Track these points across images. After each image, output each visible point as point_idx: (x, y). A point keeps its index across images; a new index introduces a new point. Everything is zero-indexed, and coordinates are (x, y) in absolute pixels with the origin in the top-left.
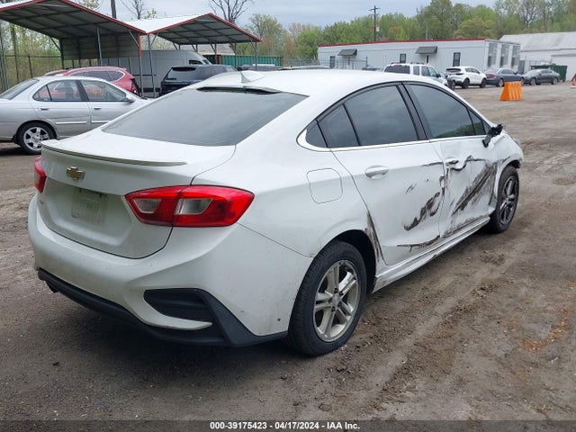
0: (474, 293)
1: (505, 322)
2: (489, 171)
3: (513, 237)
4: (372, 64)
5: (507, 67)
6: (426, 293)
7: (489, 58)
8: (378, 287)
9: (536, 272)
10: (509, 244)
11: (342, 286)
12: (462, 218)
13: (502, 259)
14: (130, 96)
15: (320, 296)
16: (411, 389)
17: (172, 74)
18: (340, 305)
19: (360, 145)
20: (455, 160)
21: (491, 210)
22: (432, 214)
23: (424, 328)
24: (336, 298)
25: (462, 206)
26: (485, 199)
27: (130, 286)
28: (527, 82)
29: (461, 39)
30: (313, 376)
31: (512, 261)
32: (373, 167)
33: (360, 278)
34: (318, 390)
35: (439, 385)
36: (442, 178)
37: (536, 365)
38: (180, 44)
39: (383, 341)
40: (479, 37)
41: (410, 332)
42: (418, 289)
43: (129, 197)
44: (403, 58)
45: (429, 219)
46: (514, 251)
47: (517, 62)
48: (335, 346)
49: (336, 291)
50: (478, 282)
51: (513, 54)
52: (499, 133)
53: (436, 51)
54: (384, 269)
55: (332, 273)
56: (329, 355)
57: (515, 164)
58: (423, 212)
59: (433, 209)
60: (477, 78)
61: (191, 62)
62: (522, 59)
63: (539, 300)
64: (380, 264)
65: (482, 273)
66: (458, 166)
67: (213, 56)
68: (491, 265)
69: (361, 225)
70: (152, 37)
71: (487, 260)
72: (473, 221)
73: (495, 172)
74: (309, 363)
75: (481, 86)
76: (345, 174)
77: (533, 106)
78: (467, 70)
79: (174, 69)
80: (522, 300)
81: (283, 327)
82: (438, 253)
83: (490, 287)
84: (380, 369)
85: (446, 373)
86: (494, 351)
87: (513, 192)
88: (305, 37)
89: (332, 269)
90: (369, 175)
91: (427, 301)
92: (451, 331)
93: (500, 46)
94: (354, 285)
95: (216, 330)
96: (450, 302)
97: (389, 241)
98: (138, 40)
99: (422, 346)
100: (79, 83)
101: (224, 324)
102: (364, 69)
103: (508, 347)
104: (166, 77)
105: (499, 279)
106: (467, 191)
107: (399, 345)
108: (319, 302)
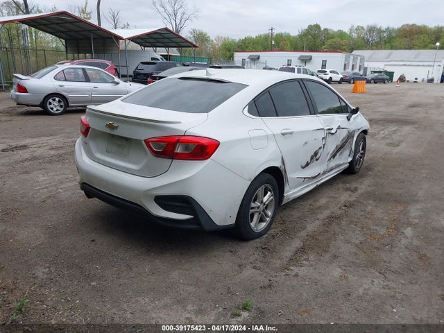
0: (340, 208)
1: (359, 225)
2: (350, 135)
3: (362, 176)
4: (269, 65)
5: (356, 70)
6: (312, 207)
7: (345, 65)
8: (285, 201)
9: (378, 197)
10: (360, 180)
11: (265, 199)
12: (333, 164)
13: (356, 189)
14: (116, 79)
15: (253, 205)
16: (307, 260)
17: (141, 67)
18: (263, 211)
19: (277, 116)
20: (331, 127)
21: (350, 159)
22: (317, 160)
23: (312, 226)
24: (261, 207)
25: (334, 156)
26: (346, 152)
27: (146, 193)
28: (369, 82)
29: (326, 52)
30: (248, 251)
31: (362, 191)
32: (285, 129)
33: (275, 195)
34: (252, 259)
35: (322, 258)
36: (323, 138)
37: (378, 249)
38: (145, 46)
39: (288, 233)
40: (338, 50)
41: (304, 228)
42: (306, 205)
43: (147, 141)
44: (289, 63)
45: (315, 163)
46: (364, 185)
47: (362, 68)
48: (260, 235)
49: (262, 202)
50: (343, 202)
51: (360, 62)
52: (356, 113)
53: (311, 59)
54: (288, 191)
55: (260, 191)
56: (257, 240)
57: (365, 132)
58: (312, 158)
59: (318, 156)
60: (336, 78)
61: (153, 59)
62: (366, 66)
63: (379, 213)
64: (286, 188)
65: (345, 197)
66: (333, 131)
67: (167, 55)
68: (350, 193)
69: (278, 164)
70: (127, 41)
71: (347, 189)
72: (339, 165)
73: (353, 136)
74: (245, 244)
75: (339, 82)
76: (269, 133)
77: (372, 97)
78: (331, 72)
79: (142, 63)
80: (369, 213)
81: (232, 221)
82: (319, 183)
83: (349, 205)
84: (287, 248)
85: (326, 251)
86: (354, 241)
87: (363, 149)
88: (226, 45)
89: (260, 189)
90: (283, 134)
91: (313, 211)
92: (327, 229)
93: (352, 57)
94: (272, 200)
95: (196, 220)
96: (326, 213)
97: (292, 175)
98: (118, 42)
99: (312, 237)
100: (84, 70)
101: (201, 217)
102: (264, 69)
103: (362, 239)
104: (137, 68)
105: (355, 201)
106: (337, 147)
107: (298, 235)
108: (253, 208)
